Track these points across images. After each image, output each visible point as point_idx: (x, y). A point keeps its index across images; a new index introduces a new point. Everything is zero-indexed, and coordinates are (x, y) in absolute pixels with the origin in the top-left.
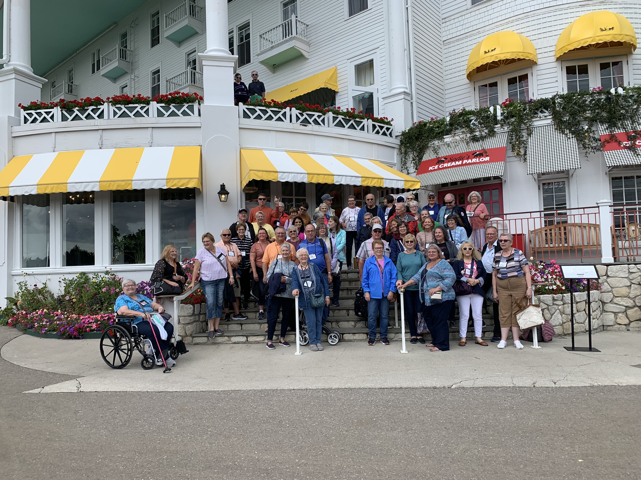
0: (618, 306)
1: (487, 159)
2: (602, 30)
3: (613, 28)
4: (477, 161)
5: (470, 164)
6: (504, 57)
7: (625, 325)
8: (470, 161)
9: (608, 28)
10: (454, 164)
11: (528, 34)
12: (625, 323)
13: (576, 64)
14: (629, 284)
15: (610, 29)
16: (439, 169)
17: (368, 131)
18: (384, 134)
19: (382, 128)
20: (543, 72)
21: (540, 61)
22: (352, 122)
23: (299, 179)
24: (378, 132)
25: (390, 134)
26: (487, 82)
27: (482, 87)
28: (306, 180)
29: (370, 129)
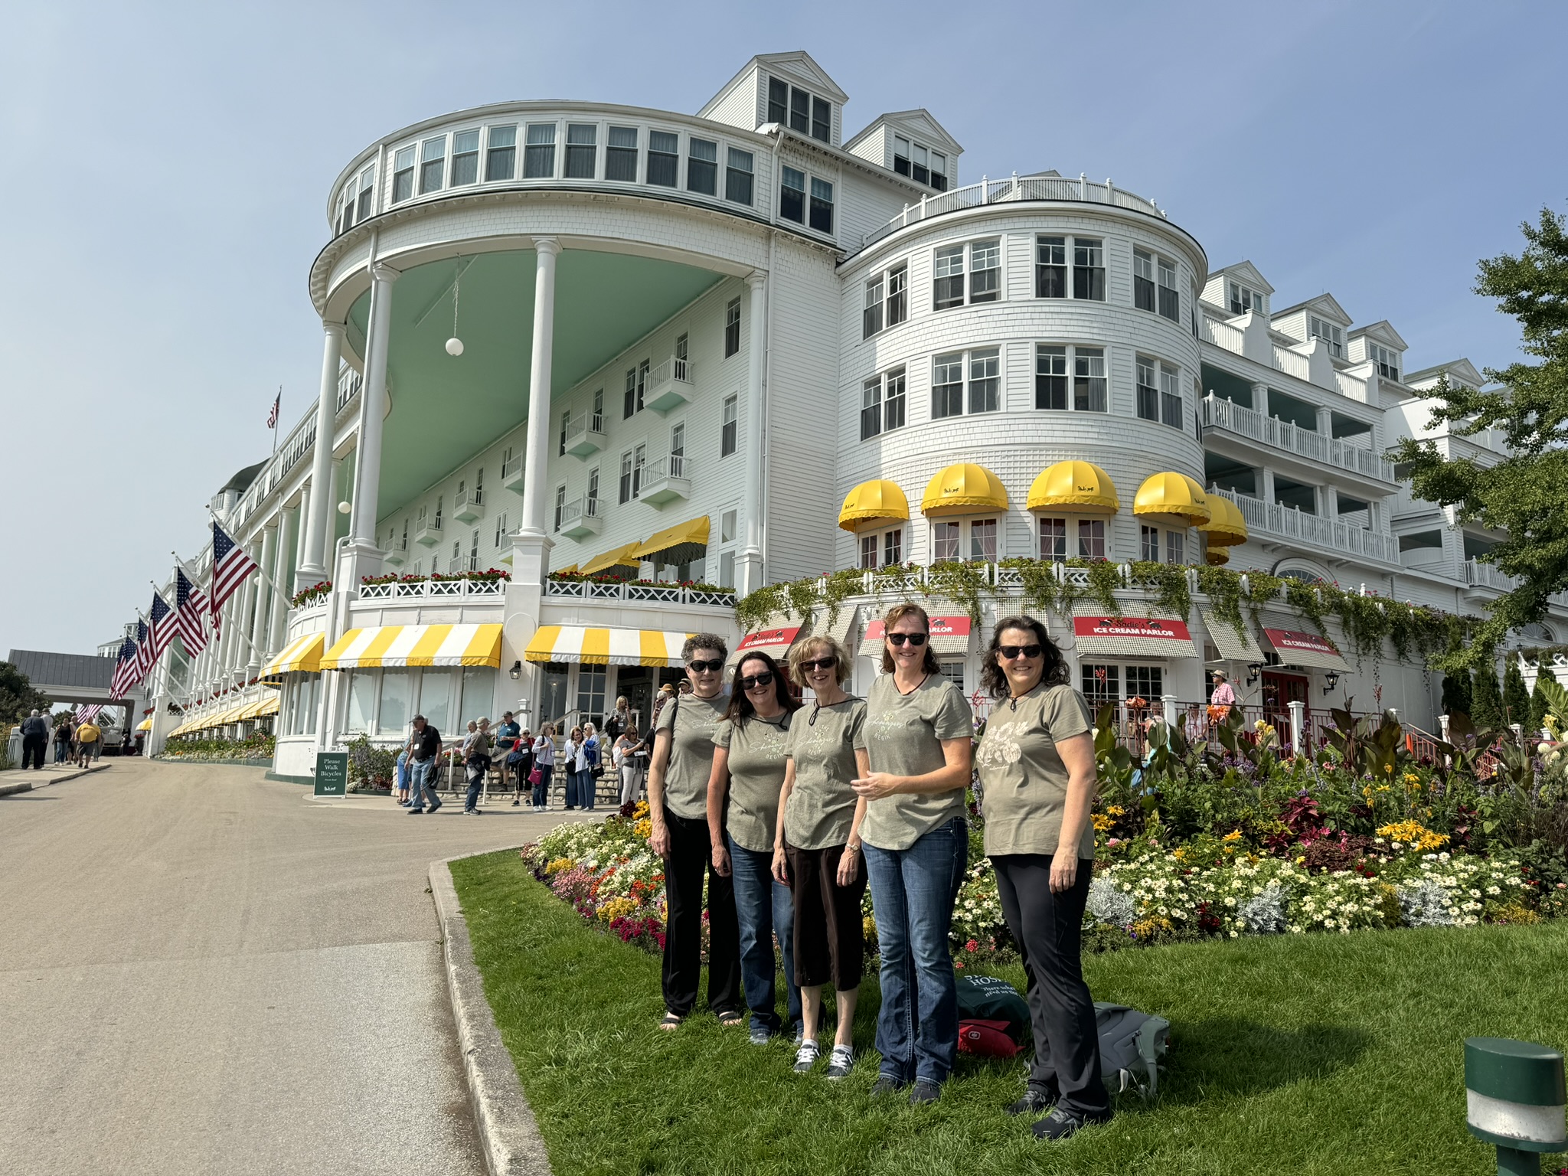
1: (782, 639)
5: (770, 644)
8: (771, 641)
9: (955, 489)
11: (904, 483)
13: (946, 521)
15: (957, 490)
17: (684, 601)
18: (715, 602)
19: (710, 596)
20: (914, 529)
21: (912, 516)
22: (665, 593)
23: (570, 660)
24: (704, 601)
25: (726, 603)
26: (869, 535)
27: (865, 541)
28: (578, 661)
29: (688, 598)
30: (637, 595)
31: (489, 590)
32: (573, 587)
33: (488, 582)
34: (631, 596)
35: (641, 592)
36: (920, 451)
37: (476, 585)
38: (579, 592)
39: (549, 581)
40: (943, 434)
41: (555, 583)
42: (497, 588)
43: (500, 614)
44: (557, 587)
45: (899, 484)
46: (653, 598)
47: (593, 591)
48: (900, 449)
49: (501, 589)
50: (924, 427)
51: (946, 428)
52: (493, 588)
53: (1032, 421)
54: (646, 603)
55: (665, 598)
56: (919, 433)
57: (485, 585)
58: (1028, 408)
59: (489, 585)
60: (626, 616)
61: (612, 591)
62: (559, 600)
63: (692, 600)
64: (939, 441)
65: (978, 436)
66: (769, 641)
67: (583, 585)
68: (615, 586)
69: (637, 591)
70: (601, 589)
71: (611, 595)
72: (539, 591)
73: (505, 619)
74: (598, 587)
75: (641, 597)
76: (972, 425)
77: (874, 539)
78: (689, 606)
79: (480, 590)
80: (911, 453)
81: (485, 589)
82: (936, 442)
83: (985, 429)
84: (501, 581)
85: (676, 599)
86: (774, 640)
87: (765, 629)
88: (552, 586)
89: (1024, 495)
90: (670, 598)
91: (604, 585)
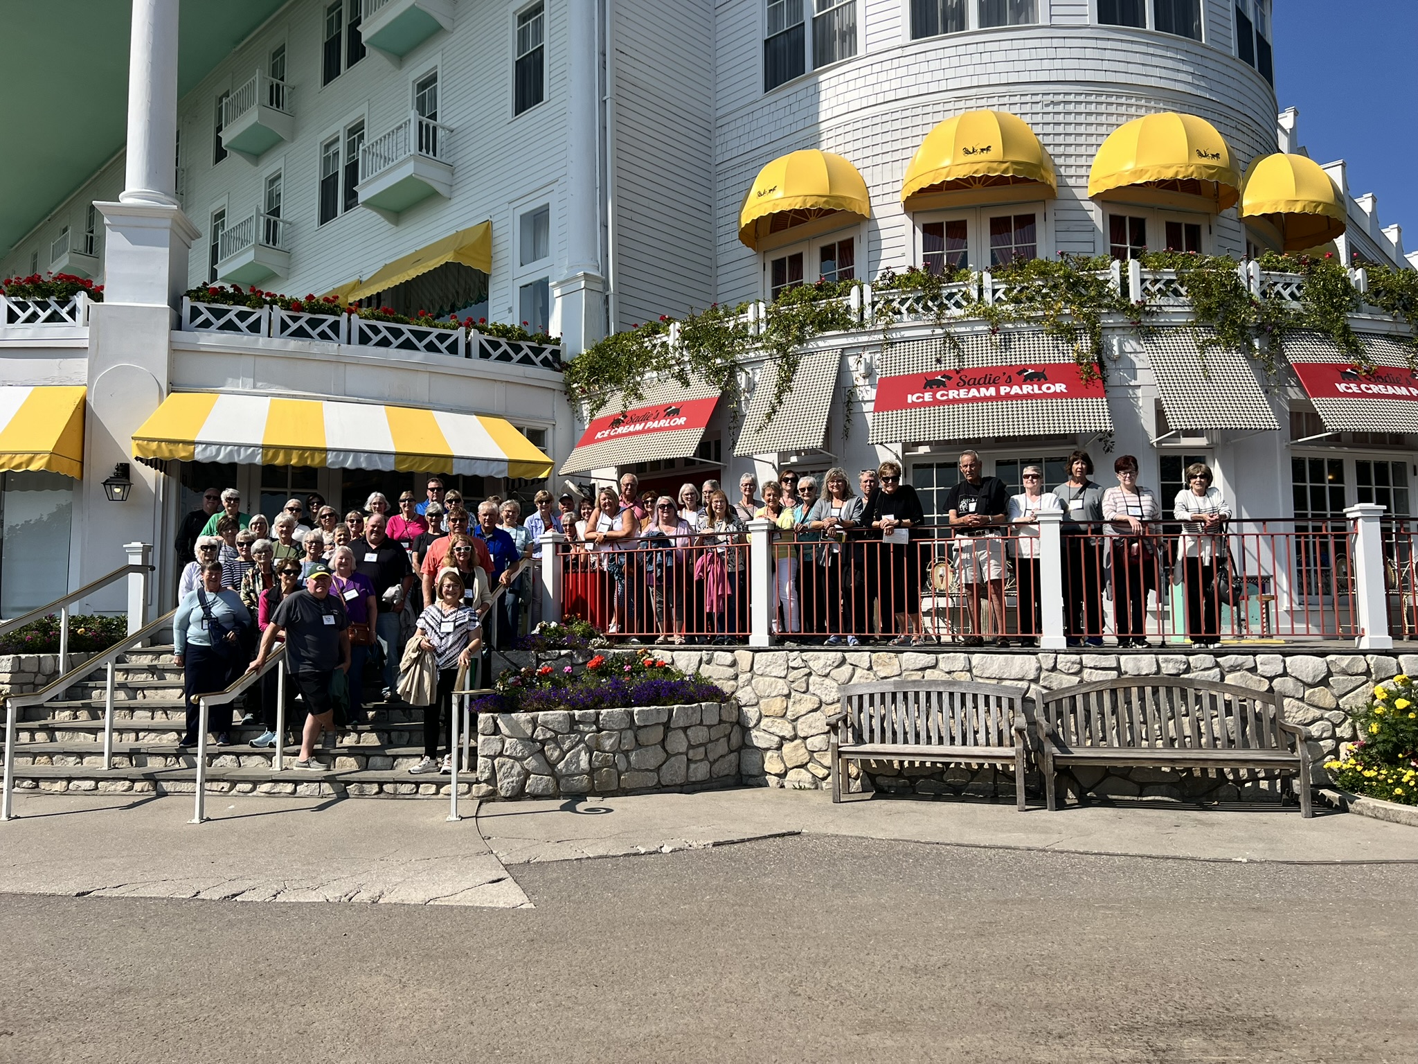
0: (768, 736)
1: (682, 421)
2: (967, 152)
3: (988, 149)
4: (667, 425)
5: (655, 430)
6: (790, 205)
7: (776, 775)
8: (656, 425)
9: (978, 148)
10: (632, 428)
11: (858, 155)
12: (778, 772)
13: (943, 219)
14: (786, 692)
15: (982, 150)
16: (610, 437)
17: (468, 355)
18: (526, 360)
19: (518, 349)
20: (883, 234)
21: (877, 212)
22: (432, 338)
23: (241, 457)
24: (505, 357)
25: (545, 362)
26: (786, 253)
27: (778, 267)
28: (258, 460)
29: (475, 350)
30: (376, 339)
31: (54, 318)
32: (242, 316)
33: (52, 300)
34: (364, 339)
35: (385, 333)
36: (891, 96)
37: (24, 307)
38: (255, 328)
39: (187, 303)
40: (933, 65)
41: (201, 306)
42: (72, 313)
43: (80, 366)
44: (206, 315)
45: (849, 157)
46: (407, 345)
47: (284, 326)
48: (849, 97)
49: (80, 316)
50: (898, 52)
51: (940, 54)
52: (64, 312)
53: (1092, 43)
54: (394, 354)
55: (431, 348)
56: (887, 65)
57: (44, 306)
58: (1087, 21)
59: (55, 307)
60: (355, 378)
61: (324, 327)
62: (211, 339)
63: (484, 354)
64: (928, 77)
65: (1000, 67)
66: (650, 424)
67: (263, 313)
68: (331, 319)
69: (376, 331)
70: (302, 322)
71: (323, 336)
72: (166, 320)
73: (91, 376)
74: (295, 319)
75: (385, 343)
76: (989, 47)
77: (797, 260)
78: (477, 363)
79: (33, 318)
80: (872, 101)
81: (44, 315)
82: (920, 79)
83: (1013, 55)
84: (81, 299)
85: (453, 349)
86: (664, 423)
87: (635, 405)
88: (195, 313)
89: (1082, 171)
90: (442, 347)
91: (307, 316)
